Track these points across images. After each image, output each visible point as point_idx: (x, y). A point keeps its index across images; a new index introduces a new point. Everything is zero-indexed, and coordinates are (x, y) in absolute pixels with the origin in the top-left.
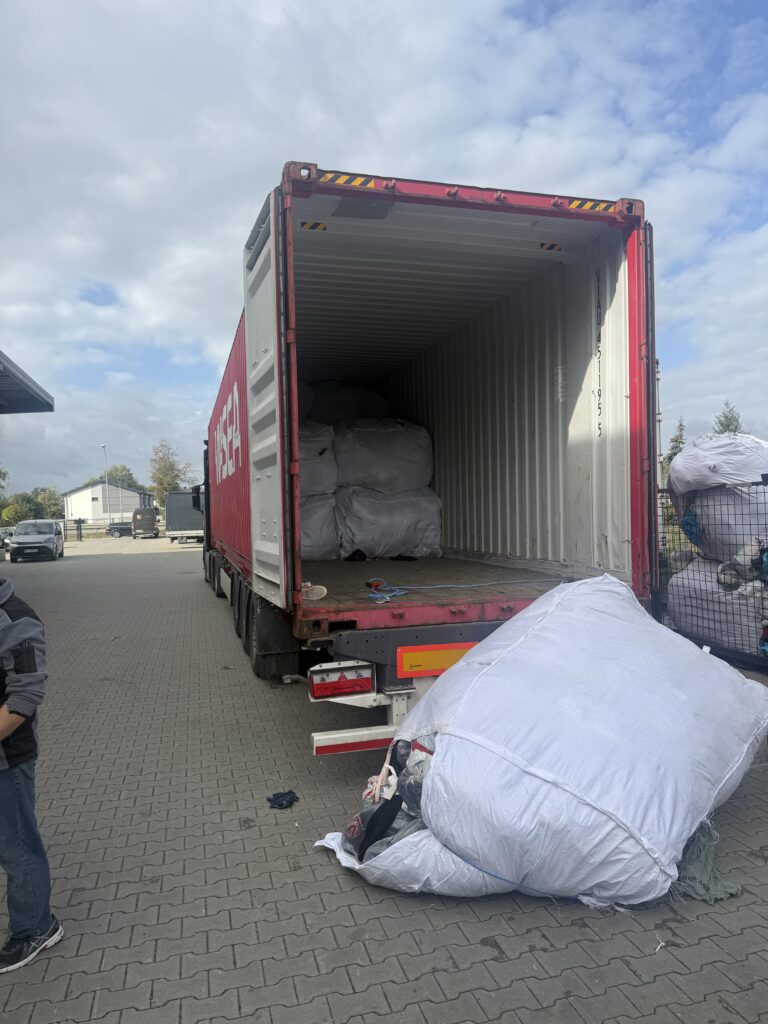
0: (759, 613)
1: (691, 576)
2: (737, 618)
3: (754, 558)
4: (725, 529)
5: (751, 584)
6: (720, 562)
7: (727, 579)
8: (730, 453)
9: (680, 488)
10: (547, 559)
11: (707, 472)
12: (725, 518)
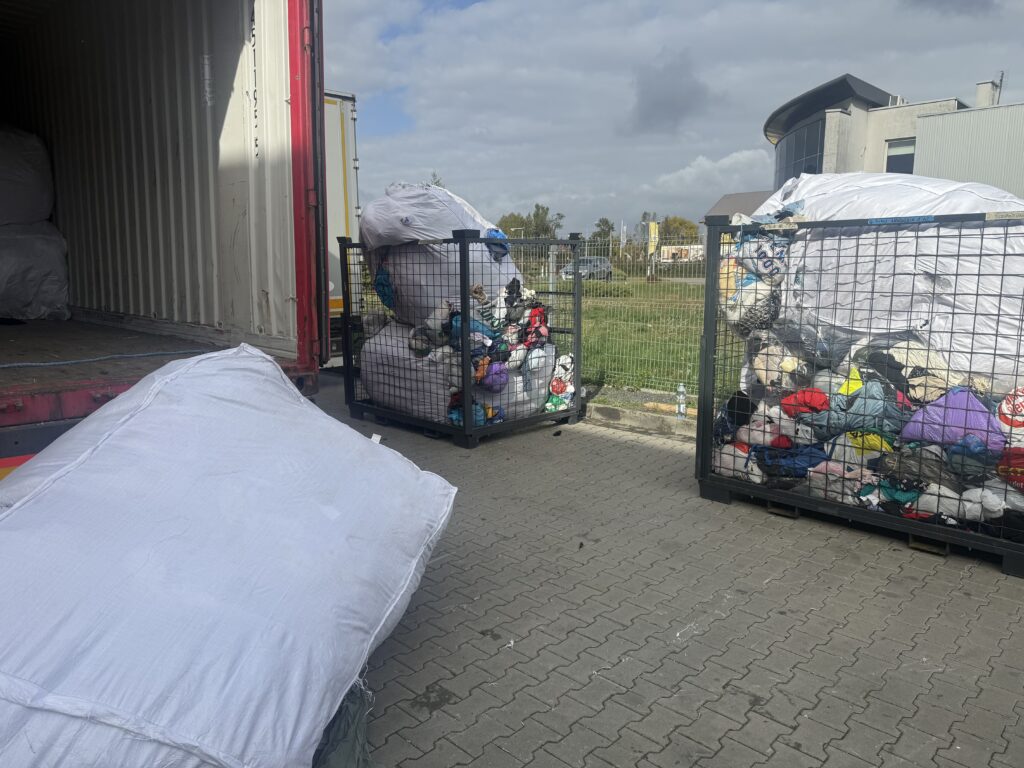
0: (447, 380)
1: (383, 342)
2: (427, 385)
3: (444, 322)
4: (417, 289)
5: (440, 350)
6: (413, 326)
7: (419, 345)
8: (422, 204)
9: (372, 242)
10: (199, 323)
11: (399, 225)
12: (417, 277)
